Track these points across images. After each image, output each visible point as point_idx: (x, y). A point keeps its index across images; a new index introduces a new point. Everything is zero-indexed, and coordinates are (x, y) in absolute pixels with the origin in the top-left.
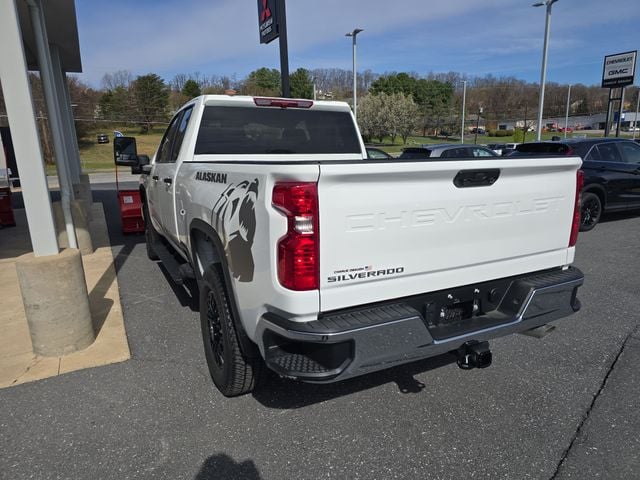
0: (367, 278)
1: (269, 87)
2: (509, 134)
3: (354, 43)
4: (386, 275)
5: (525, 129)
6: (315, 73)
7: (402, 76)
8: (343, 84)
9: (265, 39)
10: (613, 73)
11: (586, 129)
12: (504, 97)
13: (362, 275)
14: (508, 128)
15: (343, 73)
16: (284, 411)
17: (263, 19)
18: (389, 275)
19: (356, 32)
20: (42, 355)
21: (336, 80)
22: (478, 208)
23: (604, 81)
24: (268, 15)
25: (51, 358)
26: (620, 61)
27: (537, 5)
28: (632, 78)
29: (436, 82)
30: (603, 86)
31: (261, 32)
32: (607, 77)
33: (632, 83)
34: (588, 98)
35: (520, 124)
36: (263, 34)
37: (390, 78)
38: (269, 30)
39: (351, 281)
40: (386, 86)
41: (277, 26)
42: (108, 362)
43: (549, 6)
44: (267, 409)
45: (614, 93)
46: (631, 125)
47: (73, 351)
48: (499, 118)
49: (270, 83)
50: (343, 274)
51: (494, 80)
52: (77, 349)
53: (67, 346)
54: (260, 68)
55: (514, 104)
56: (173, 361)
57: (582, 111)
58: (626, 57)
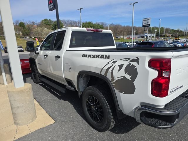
1: (48, 24)
2: (119, 40)
3: (80, 12)
5: (123, 38)
6: (63, 21)
7: (89, 23)
8: (71, 24)
9: (51, 10)
10: (145, 23)
11: (138, 38)
12: (117, 29)
13: (176, 89)
14: (119, 38)
15: (71, 21)
16: (123, 135)
17: (50, 3)
19: (81, 9)
20: (19, 125)
21: (69, 23)
23: (143, 25)
24: (51, 2)
25: (23, 126)
26: (146, 20)
27: (130, 4)
28: (149, 25)
29: (99, 25)
30: (143, 27)
31: (49, 7)
32: (144, 24)
33: (149, 26)
34: (138, 30)
35: (122, 37)
36: (50, 8)
37: (86, 23)
38: (52, 7)
40: (85, 25)
41: (55, 6)
42: (48, 125)
43: (134, 4)
44: (117, 135)
45: (145, 29)
46: (149, 37)
47: (31, 122)
48: (116, 35)
49: (48, 23)
50: (173, 90)
51: (114, 24)
52: (33, 121)
53: (29, 120)
54: (45, 19)
55: (119, 31)
56: (71, 121)
57: (137, 33)
58: (148, 19)
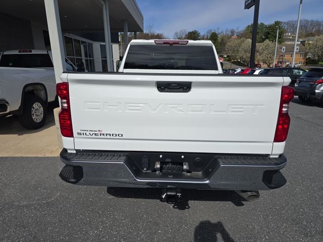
0: (99, 137)
4: (112, 137)
6: (288, 23)
9: (247, 7)
13: (97, 134)
18: (114, 137)
22: (176, 106)
36: (247, 4)
38: (250, 1)
39: (90, 136)
50: (86, 132)
